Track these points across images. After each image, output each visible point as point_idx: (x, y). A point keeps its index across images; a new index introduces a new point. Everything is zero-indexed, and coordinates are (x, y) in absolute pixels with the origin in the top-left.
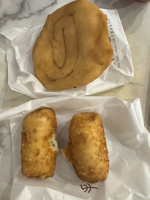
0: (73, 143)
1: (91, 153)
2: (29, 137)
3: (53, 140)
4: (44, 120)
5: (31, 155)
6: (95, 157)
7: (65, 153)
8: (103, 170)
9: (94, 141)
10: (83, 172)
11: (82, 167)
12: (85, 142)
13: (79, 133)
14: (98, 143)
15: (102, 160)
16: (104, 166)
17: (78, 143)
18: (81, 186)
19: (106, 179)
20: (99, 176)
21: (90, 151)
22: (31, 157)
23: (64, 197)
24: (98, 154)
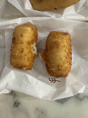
0: (49, 48)
1: (61, 55)
2: (17, 40)
3: (34, 46)
4: (29, 29)
5: (18, 52)
6: (64, 58)
7: (42, 56)
8: (67, 69)
9: (65, 48)
10: (53, 68)
11: (53, 65)
12: (58, 48)
13: (54, 41)
14: (67, 50)
15: (68, 62)
16: (68, 67)
17: (53, 48)
18: (49, 78)
19: (67, 76)
20: (63, 73)
21: (60, 54)
22: (17, 53)
23: (37, 82)
24: (66, 57)
